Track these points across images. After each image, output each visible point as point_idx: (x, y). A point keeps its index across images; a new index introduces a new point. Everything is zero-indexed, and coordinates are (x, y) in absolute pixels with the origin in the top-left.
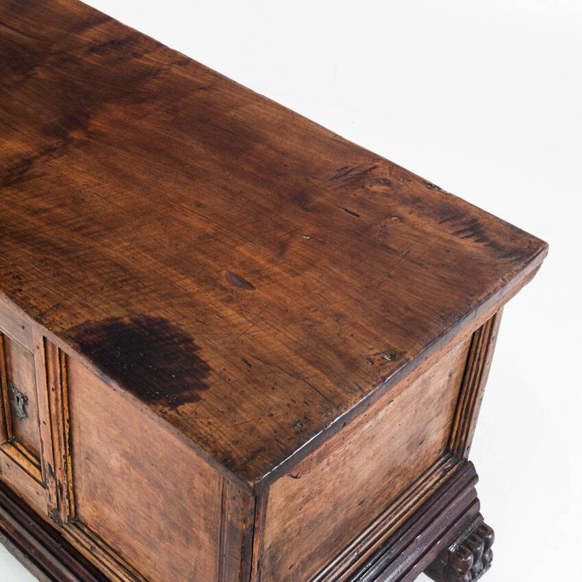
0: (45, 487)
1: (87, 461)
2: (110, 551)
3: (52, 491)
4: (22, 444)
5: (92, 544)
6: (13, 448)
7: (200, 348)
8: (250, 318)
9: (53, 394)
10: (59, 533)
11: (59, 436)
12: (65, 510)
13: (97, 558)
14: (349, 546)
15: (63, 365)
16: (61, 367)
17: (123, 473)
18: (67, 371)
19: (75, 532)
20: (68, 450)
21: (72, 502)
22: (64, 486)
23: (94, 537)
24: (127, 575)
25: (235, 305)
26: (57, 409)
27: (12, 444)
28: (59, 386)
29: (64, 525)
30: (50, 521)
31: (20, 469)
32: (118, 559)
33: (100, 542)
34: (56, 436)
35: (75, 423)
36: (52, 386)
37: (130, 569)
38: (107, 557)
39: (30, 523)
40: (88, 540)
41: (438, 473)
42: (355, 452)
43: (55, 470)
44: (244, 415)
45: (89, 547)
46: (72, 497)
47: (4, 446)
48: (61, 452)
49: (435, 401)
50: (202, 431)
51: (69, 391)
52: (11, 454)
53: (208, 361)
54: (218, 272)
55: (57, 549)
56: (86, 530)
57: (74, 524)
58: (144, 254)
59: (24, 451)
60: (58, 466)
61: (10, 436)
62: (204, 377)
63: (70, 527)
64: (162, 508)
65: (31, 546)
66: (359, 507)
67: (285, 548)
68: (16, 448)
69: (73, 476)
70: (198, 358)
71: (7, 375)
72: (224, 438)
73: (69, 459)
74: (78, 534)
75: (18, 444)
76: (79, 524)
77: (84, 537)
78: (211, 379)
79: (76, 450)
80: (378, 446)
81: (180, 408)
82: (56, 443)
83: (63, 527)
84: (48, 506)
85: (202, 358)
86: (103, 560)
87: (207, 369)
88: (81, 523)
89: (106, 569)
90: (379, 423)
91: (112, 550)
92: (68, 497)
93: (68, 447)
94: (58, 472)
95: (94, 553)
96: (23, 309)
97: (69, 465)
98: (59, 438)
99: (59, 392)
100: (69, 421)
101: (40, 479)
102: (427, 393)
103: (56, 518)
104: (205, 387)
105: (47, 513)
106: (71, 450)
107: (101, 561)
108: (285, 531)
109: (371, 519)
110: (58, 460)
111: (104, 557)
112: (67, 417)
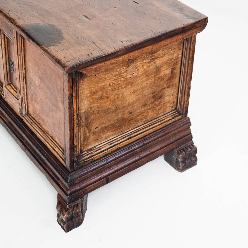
0: (18, 100)
1: (30, 85)
2: (37, 124)
3: (20, 100)
4: (13, 85)
5: (32, 121)
6: (10, 86)
7: (63, 33)
8: (84, 27)
9: (19, 57)
10: (22, 119)
11: (22, 75)
12: (24, 109)
13: (33, 127)
14: (126, 132)
15: (23, 44)
16: (22, 45)
17: (39, 86)
18: (24, 47)
19: (27, 118)
20: (24, 82)
21: (26, 105)
22: (23, 97)
23: (33, 119)
24: (41, 132)
25: (81, 24)
26: (21, 63)
27: (10, 85)
28: (21, 53)
29: (24, 116)
30: (20, 115)
31: (11, 94)
32: (39, 126)
33: (34, 121)
34: (21, 75)
35: (27, 69)
36: (19, 53)
37: (42, 129)
38: (36, 125)
39: (13, 116)
40: (30, 120)
41: (171, 116)
42: (123, 86)
43: (21, 91)
44: (70, 51)
45: (30, 123)
46: (26, 103)
47: (7, 86)
48: (22, 82)
49: (165, 80)
50: (54, 54)
51: (24, 56)
52: (8, 89)
53: (64, 37)
54: (79, 15)
55: (21, 125)
56: (30, 117)
57: (27, 115)
58: (55, 8)
59: (13, 87)
60: (22, 88)
61: (9, 82)
62: (61, 40)
63: (26, 116)
64: (50, 97)
65: (13, 126)
66: (129, 115)
67: (92, 117)
68: (11, 86)
69: (27, 93)
70: (61, 36)
71: (8, 55)
72: (61, 56)
73: (25, 85)
74: (28, 118)
75: (11, 85)
76: (28, 115)
77: (30, 119)
78: (63, 41)
79: (27, 81)
80: (136, 89)
81: (49, 47)
82: (21, 78)
83: (23, 117)
84: (19, 108)
85: (63, 36)
86: (35, 127)
87: (63, 38)
88: (29, 114)
89: (35, 130)
90: (135, 78)
91: (38, 123)
92: (25, 103)
93: (24, 80)
94: (22, 91)
95: (32, 125)
96: (8, 19)
97: (25, 88)
98: (22, 76)
99: (21, 56)
100: (25, 69)
101: (16, 97)
102: (159, 74)
103: (21, 113)
104: (60, 43)
105: (19, 112)
106: (26, 81)
107: (34, 128)
108: (91, 108)
109: (137, 125)
110: (21, 86)
111: (35, 126)
112: (24, 67)
